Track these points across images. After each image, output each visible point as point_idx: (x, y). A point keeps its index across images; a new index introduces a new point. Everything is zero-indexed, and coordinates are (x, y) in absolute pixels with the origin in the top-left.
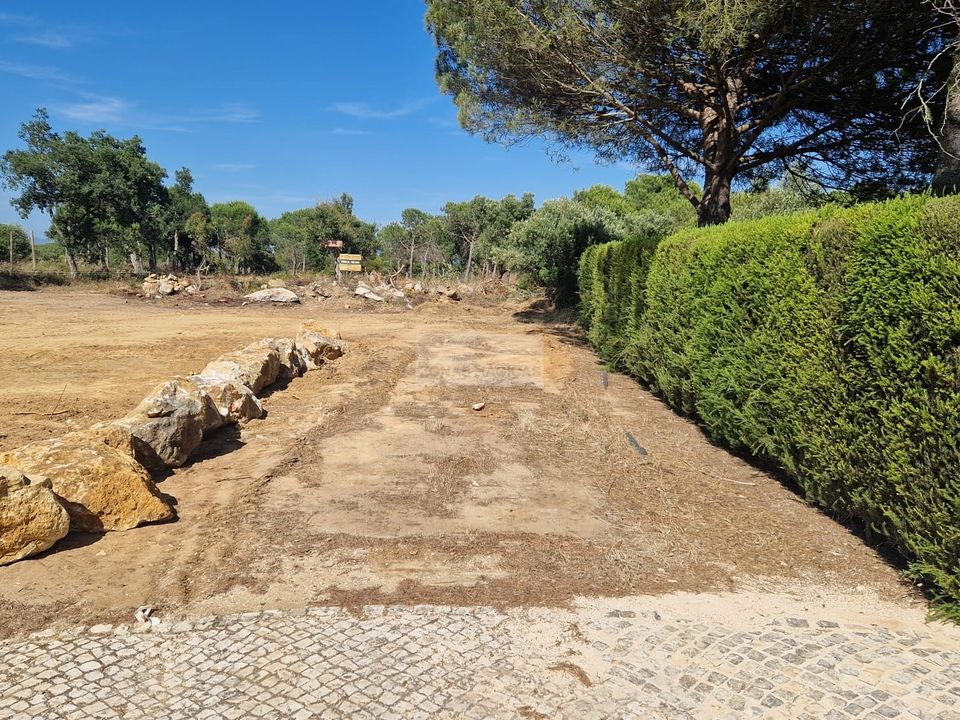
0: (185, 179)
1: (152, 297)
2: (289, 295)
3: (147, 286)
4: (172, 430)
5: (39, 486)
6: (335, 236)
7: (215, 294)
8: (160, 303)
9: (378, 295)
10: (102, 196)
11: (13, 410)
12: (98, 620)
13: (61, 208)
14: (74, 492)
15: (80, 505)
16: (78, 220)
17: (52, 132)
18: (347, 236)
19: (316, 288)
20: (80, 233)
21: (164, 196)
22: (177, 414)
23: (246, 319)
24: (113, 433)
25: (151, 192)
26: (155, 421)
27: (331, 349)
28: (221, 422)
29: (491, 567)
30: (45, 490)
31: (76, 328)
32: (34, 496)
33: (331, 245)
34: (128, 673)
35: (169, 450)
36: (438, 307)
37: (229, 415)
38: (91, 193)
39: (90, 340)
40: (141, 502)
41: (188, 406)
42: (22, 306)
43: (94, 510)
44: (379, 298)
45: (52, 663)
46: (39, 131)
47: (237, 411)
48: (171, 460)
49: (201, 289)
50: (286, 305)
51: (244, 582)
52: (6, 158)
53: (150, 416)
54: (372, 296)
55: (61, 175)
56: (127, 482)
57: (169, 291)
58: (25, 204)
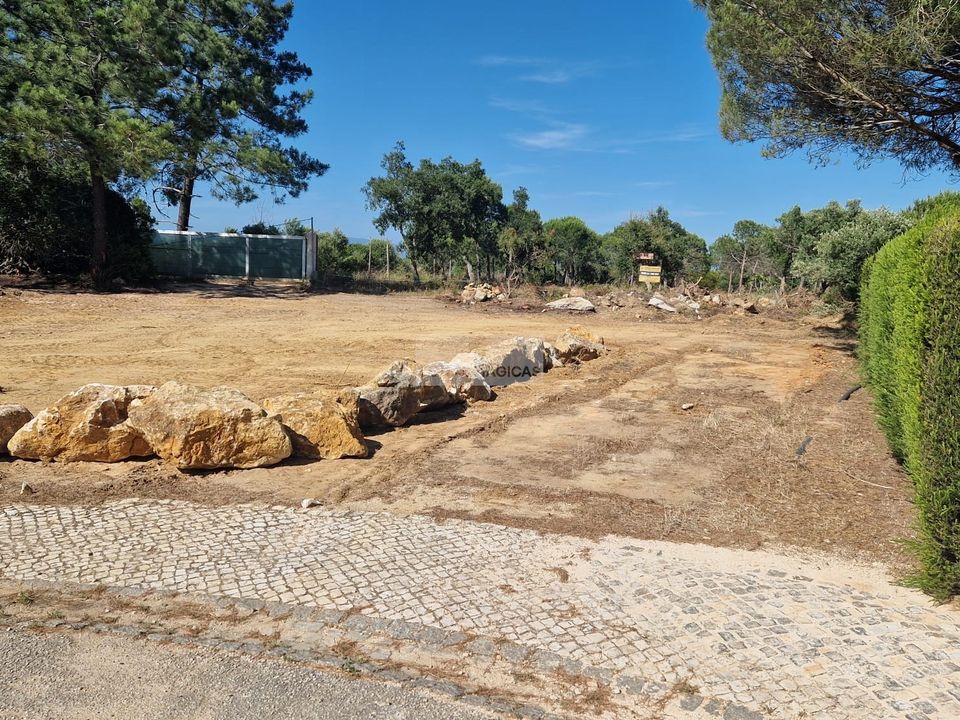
0: (522, 197)
1: (468, 303)
2: (586, 304)
3: (465, 293)
4: (395, 397)
5: (271, 418)
6: (647, 249)
7: (521, 302)
8: (473, 309)
9: (671, 305)
10: (439, 214)
11: (313, 381)
12: (280, 503)
13: (409, 225)
14: (301, 427)
15: (304, 437)
16: (422, 236)
17: (406, 161)
18: (659, 248)
19: (612, 298)
20: (423, 245)
21: (504, 214)
22: (399, 385)
23: (532, 324)
24: (345, 394)
25: (487, 209)
26: (382, 389)
27: (587, 351)
28: (448, 398)
29: (565, 511)
30: (276, 422)
31: (396, 325)
32: (267, 425)
33: (643, 257)
34: (279, 531)
35: (390, 412)
36: (730, 319)
37: (457, 394)
38: (430, 212)
39: (398, 335)
40: (344, 440)
41: (409, 380)
42: (362, 307)
43: (313, 441)
44: (671, 309)
45: (239, 519)
46: (397, 162)
47: (465, 392)
48: (391, 420)
49: (510, 297)
50: (581, 313)
51: (381, 496)
52: (370, 184)
53: (380, 386)
54: (665, 307)
55: (409, 197)
56: (336, 425)
57: (482, 297)
58: (382, 222)
